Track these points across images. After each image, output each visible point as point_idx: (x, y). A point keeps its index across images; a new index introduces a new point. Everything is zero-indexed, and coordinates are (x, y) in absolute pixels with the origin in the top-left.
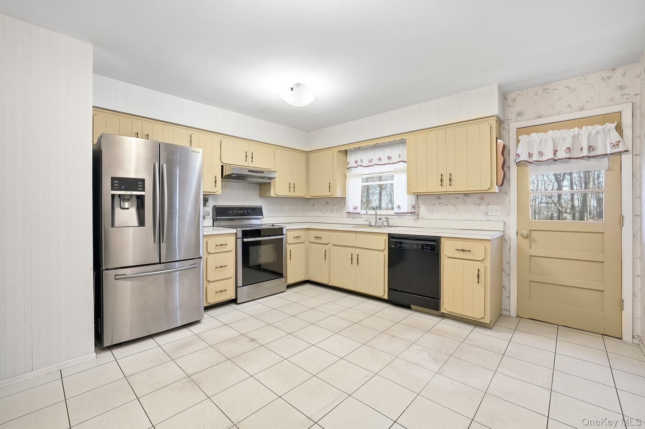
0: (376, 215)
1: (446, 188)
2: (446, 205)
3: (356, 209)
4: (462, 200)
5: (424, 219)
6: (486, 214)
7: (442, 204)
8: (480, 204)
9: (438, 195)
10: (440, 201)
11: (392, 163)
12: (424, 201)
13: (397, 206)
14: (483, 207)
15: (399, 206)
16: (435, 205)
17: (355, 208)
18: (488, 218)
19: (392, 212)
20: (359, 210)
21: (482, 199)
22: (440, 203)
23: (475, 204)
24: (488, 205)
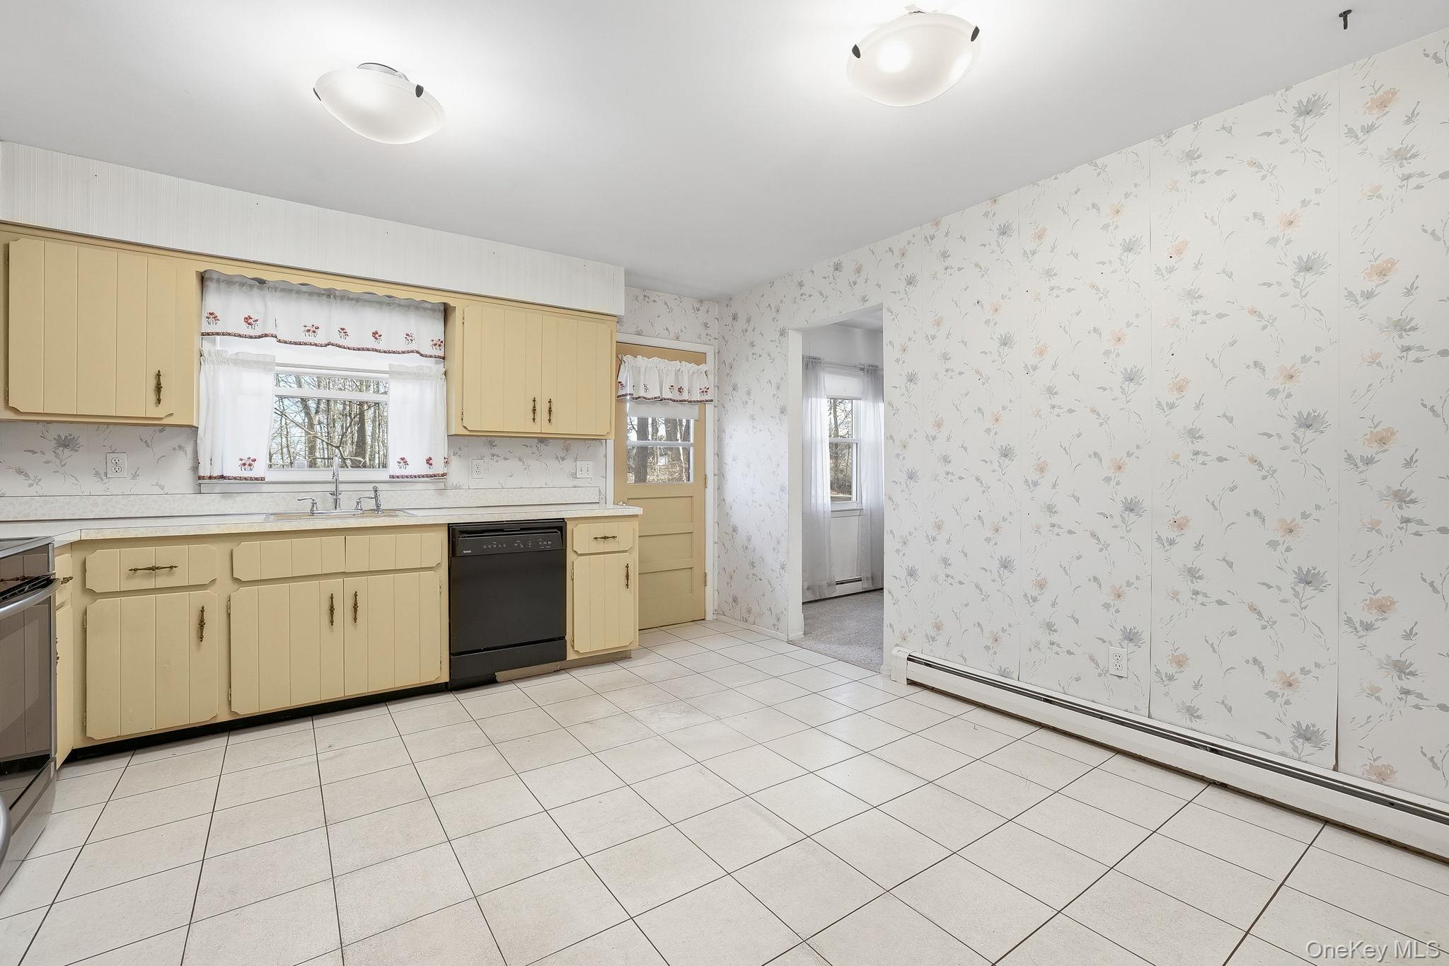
0: (337, 482)
1: (542, 427)
2: (505, 459)
3: (250, 465)
4: (535, 449)
5: (457, 487)
6: (574, 476)
7: (498, 456)
8: (563, 459)
9: (489, 438)
10: (495, 451)
11: (382, 348)
12: (460, 449)
13: (400, 461)
14: (568, 464)
15: (402, 459)
16: (482, 458)
17: (248, 464)
18: (577, 482)
19: (382, 475)
20: (259, 470)
21: (567, 449)
22: (493, 455)
23: (557, 458)
24: (576, 460)
